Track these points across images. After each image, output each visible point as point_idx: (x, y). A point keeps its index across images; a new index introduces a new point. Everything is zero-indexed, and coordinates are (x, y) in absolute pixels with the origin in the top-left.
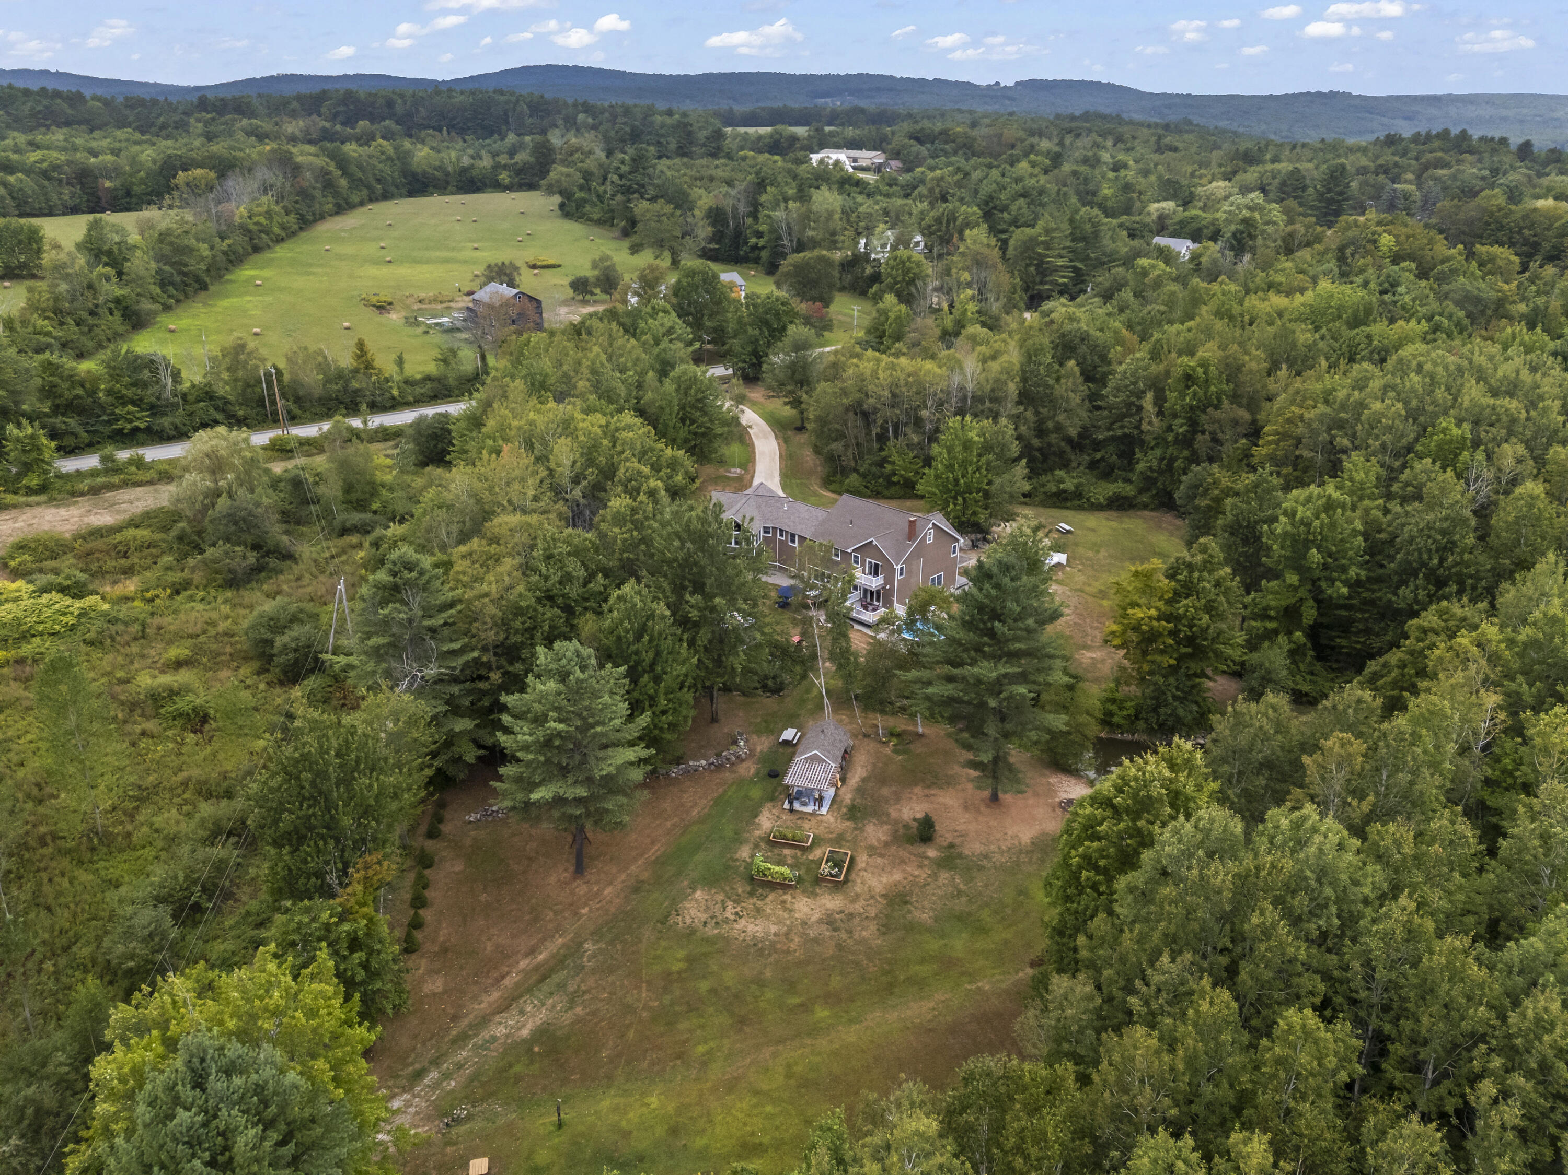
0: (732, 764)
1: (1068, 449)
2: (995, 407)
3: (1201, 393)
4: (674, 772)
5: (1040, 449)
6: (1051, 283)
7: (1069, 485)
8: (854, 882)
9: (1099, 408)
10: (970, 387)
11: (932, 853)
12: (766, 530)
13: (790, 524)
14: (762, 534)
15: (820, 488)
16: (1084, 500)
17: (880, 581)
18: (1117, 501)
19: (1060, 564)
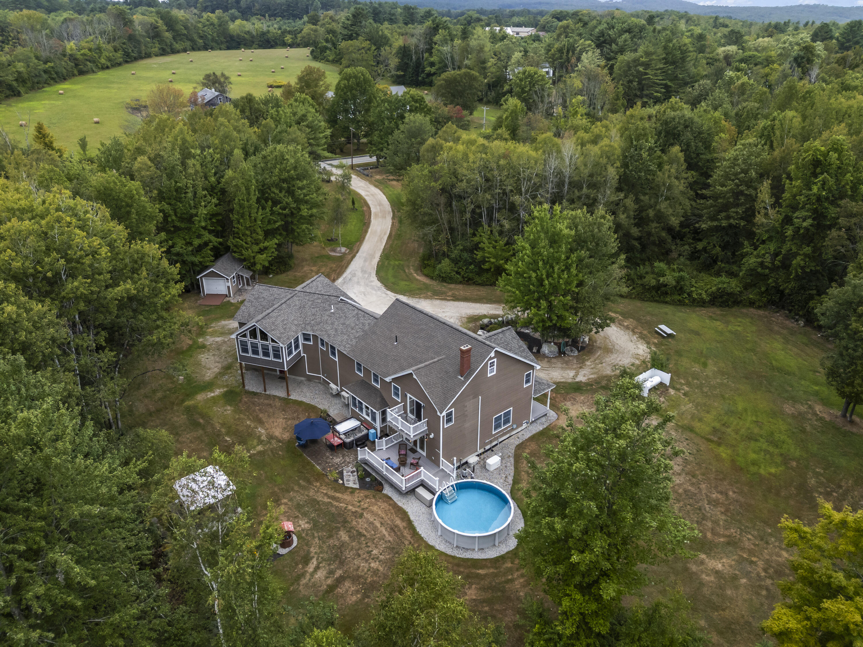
1: (669, 240)
2: (593, 193)
3: (832, 182)
5: (639, 239)
7: (669, 279)
9: (703, 197)
10: (567, 172)
12: (306, 338)
13: (332, 332)
14: (301, 341)
15: (416, 271)
16: (686, 295)
17: (422, 426)
18: (721, 297)
19: (661, 384)
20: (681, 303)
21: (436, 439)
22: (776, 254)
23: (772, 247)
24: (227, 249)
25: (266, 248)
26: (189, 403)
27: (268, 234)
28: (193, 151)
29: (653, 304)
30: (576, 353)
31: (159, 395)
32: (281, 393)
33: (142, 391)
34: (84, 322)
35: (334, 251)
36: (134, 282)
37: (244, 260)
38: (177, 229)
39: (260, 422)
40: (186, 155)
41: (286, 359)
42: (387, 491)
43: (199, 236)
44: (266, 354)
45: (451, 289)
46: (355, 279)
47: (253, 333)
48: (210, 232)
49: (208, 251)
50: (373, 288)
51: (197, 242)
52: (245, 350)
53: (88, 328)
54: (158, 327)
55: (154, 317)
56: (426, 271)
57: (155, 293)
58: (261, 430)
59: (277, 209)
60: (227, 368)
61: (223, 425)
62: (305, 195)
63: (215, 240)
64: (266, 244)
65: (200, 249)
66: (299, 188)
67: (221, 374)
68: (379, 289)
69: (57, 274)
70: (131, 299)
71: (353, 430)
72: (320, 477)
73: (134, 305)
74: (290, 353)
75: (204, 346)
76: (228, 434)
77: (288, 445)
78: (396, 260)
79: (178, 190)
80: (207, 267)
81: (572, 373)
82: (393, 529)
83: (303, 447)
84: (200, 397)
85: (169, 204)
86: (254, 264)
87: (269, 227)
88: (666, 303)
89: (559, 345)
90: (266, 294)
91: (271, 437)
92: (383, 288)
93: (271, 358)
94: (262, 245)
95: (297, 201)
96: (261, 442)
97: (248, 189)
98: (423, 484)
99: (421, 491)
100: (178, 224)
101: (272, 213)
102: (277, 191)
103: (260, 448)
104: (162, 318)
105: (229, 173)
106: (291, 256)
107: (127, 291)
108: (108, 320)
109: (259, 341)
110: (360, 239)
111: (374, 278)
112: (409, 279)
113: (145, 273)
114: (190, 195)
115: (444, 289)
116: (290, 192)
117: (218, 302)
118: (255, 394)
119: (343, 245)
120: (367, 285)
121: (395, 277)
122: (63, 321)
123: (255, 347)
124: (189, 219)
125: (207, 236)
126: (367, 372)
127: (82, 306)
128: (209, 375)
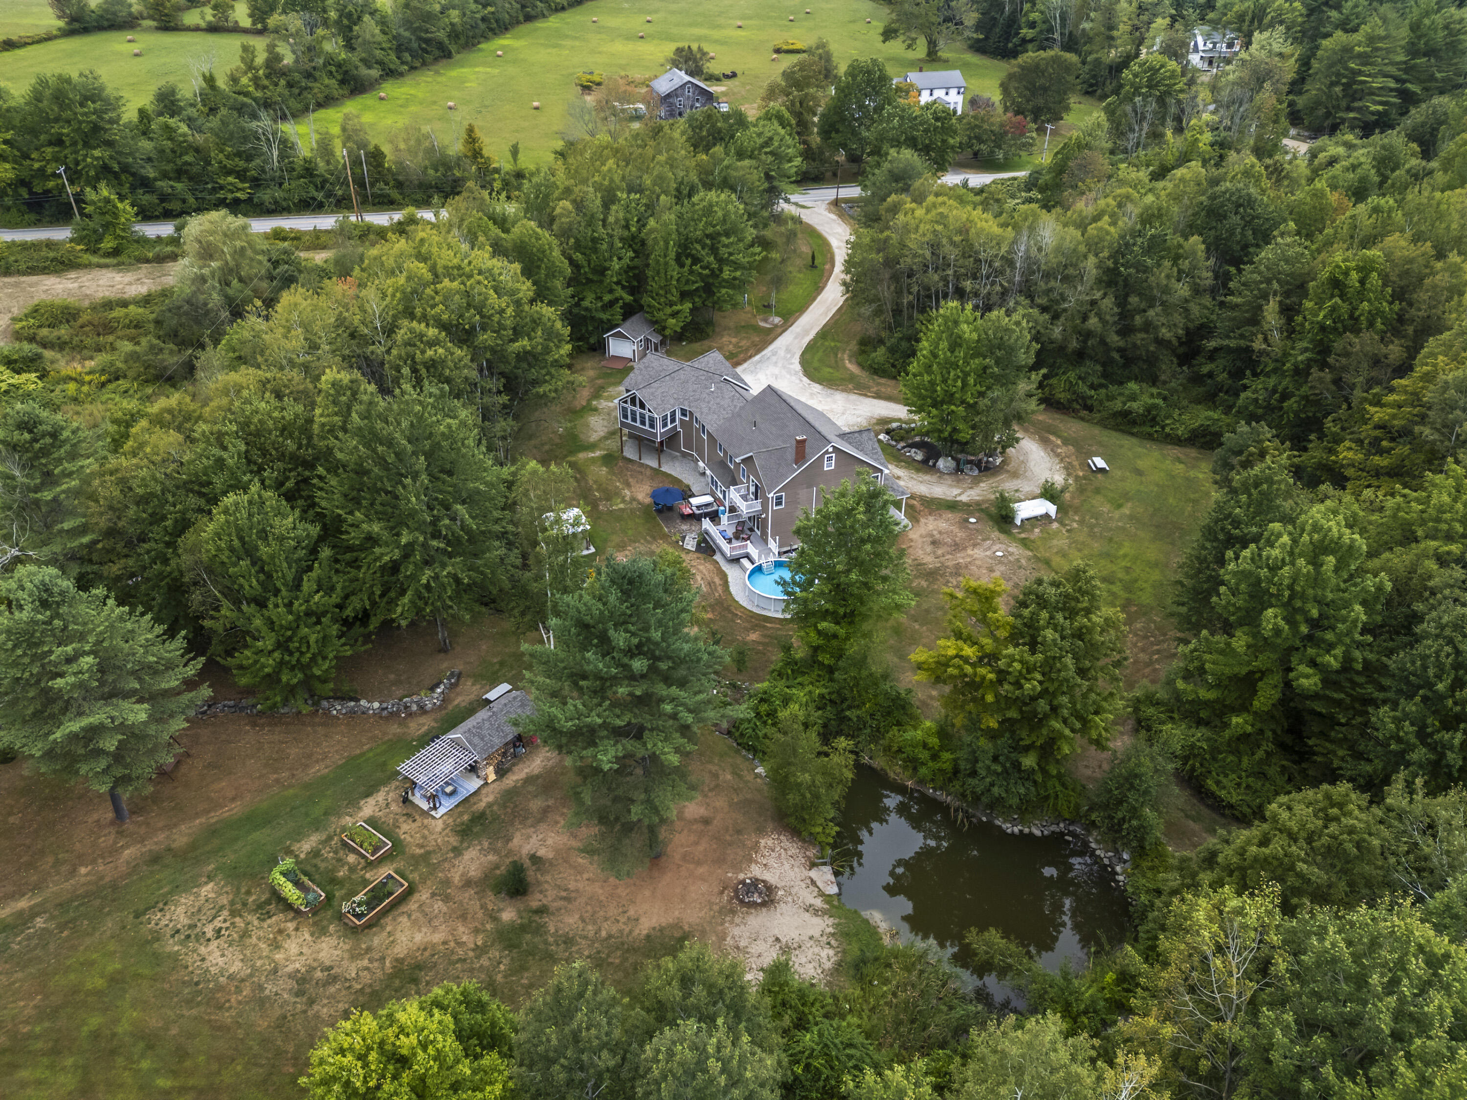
0: (410, 715)
1: (1160, 355)
3: (1345, 307)
4: (337, 709)
5: (1120, 350)
6: (1359, 110)
7: (1140, 405)
8: (383, 928)
11: (508, 915)
12: (684, 413)
13: (705, 410)
14: (678, 415)
15: (850, 357)
16: (1157, 428)
17: (757, 506)
18: (1204, 436)
19: (1047, 516)
20: (1150, 437)
21: (766, 519)
22: (1274, 391)
23: (1272, 382)
24: (641, 308)
25: (678, 312)
26: (573, 459)
27: (684, 295)
28: (619, 194)
29: (1114, 433)
30: (976, 472)
31: (547, 447)
32: (654, 464)
33: (533, 442)
34: (489, 368)
35: (766, 321)
36: (530, 339)
37: (656, 322)
38: (589, 281)
39: (628, 485)
40: (609, 200)
41: (660, 430)
42: (718, 557)
43: (611, 291)
44: (643, 423)
45: (879, 384)
46: (774, 359)
47: (633, 401)
48: (623, 288)
49: (617, 309)
50: (789, 372)
51: (607, 298)
52: (626, 417)
53: (492, 374)
54: (546, 381)
55: (544, 372)
56: (860, 359)
57: (547, 351)
58: (627, 492)
59: (696, 268)
60: (612, 434)
61: (595, 482)
62: (731, 254)
63: (629, 298)
64: (679, 307)
65: (611, 304)
66: (725, 246)
67: (606, 438)
68: (796, 373)
69: (473, 328)
70: (527, 353)
71: (707, 505)
72: (665, 537)
73: (530, 359)
74: (665, 425)
75: (596, 409)
76: (598, 490)
77: (646, 509)
78: (833, 340)
79: (594, 240)
80: (617, 326)
81: (956, 491)
82: (710, 584)
83: (659, 511)
84: (582, 456)
85: (583, 254)
86: (664, 328)
87: (686, 288)
88: (1132, 434)
89: (958, 461)
90: (656, 364)
91: (633, 499)
92: (801, 374)
93: (647, 427)
94: (676, 308)
95: (721, 261)
96: (623, 501)
97: (667, 243)
98: (748, 556)
99: (745, 562)
100: (590, 276)
101: (691, 272)
102: (699, 247)
103: (622, 506)
104: (549, 373)
105: (652, 223)
106: (710, 323)
107: (524, 347)
108: (507, 369)
109: (638, 409)
110: (802, 309)
111: (796, 360)
112: (837, 365)
113: (539, 333)
114: (605, 246)
115: (871, 383)
116: (714, 250)
117: (620, 366)
118: (630, 461)
119: (778, 314)
120: (784, 367)
121: (820, 361)
122: (474, 365)
123: (633, 413)
124: (602, 271)
125: (620, 292)
126: (725, 453)
127: (488, 355)
128: (594, 437)
